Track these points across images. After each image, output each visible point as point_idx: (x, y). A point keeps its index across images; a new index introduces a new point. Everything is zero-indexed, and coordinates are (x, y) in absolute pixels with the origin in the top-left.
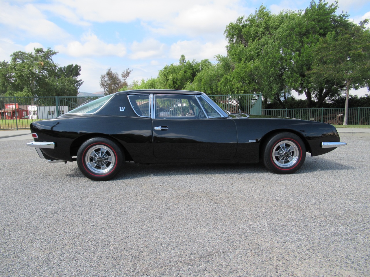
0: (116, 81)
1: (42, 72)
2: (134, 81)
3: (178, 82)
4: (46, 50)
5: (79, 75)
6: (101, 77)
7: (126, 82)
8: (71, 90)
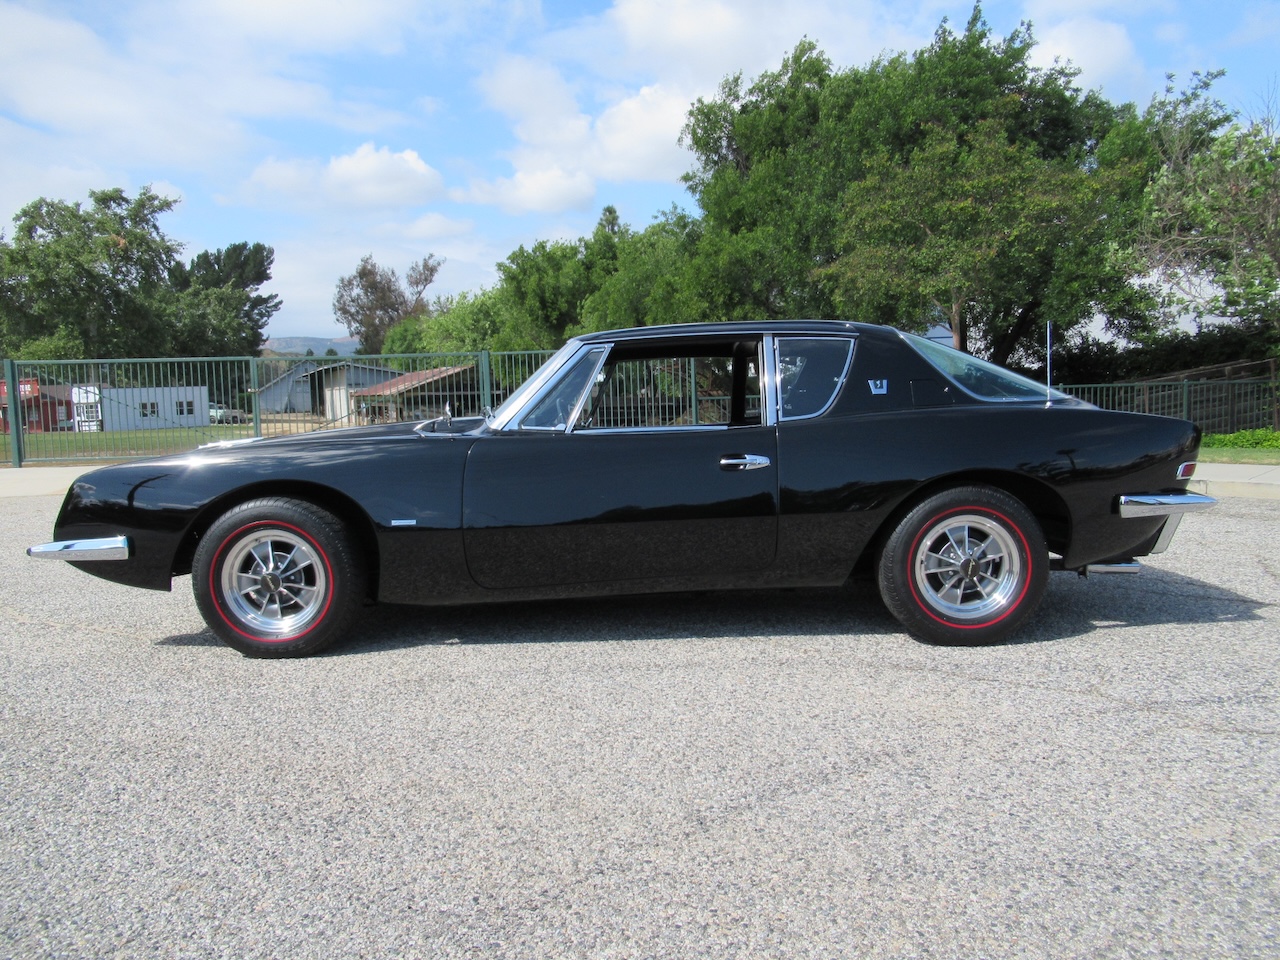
0: (390, 298)
1: (124, 269)
2: (439, 298)
3: (559, 303)
4: (137, 197)
5: (268, 278)
6: (338, 283)
7: (422, 299)
8: (228, 331)
